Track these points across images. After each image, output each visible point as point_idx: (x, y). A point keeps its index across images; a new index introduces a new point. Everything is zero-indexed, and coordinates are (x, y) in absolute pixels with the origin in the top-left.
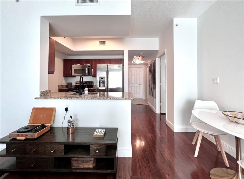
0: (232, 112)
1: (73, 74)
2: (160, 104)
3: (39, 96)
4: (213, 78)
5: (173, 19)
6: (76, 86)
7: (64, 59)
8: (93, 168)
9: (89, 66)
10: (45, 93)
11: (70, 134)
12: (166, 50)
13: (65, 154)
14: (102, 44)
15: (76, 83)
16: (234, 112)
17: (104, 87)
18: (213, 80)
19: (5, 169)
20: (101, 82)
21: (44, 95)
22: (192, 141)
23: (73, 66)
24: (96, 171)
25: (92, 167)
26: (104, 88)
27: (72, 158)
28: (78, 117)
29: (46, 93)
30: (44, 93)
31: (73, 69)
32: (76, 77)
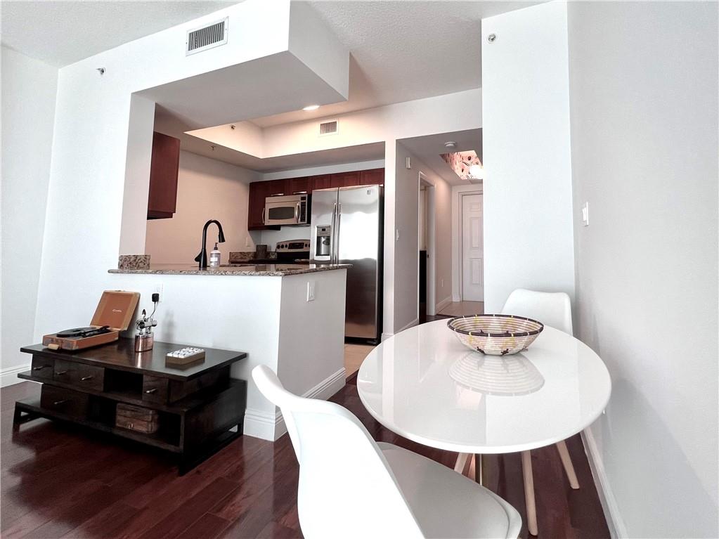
1: (268, 222)
3: (116, 267)
5: (481, 22)
6: (278, 253)
7: (251, 184)
8: (149, 435)
9: (302, 196)
10: (132, 260)
11: (139, 352)
13: (104, 391)
14: (328, 131)
15: (278, 247)
17: (328, 255)
19: (29, 406)
20: (323, 240)
21: (130, 264)
23: (268, 199)
24: (154, 443)
25: (148, 431)
26: (328, 258)
27: (121, 402)
28: (175, 319)
29: (135, 260)
30: (128, 259)
31: (268, 207)
32: (282, 228)
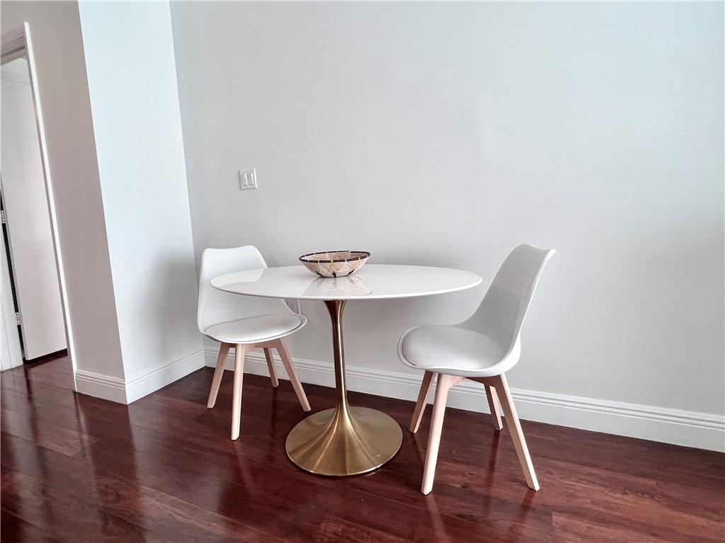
0: (313, 254)
2: (19, 319)
4: (239, 172)
12: (27, 25)
16: (316, 253)
18: (240, 177)
22: (206, 402)
